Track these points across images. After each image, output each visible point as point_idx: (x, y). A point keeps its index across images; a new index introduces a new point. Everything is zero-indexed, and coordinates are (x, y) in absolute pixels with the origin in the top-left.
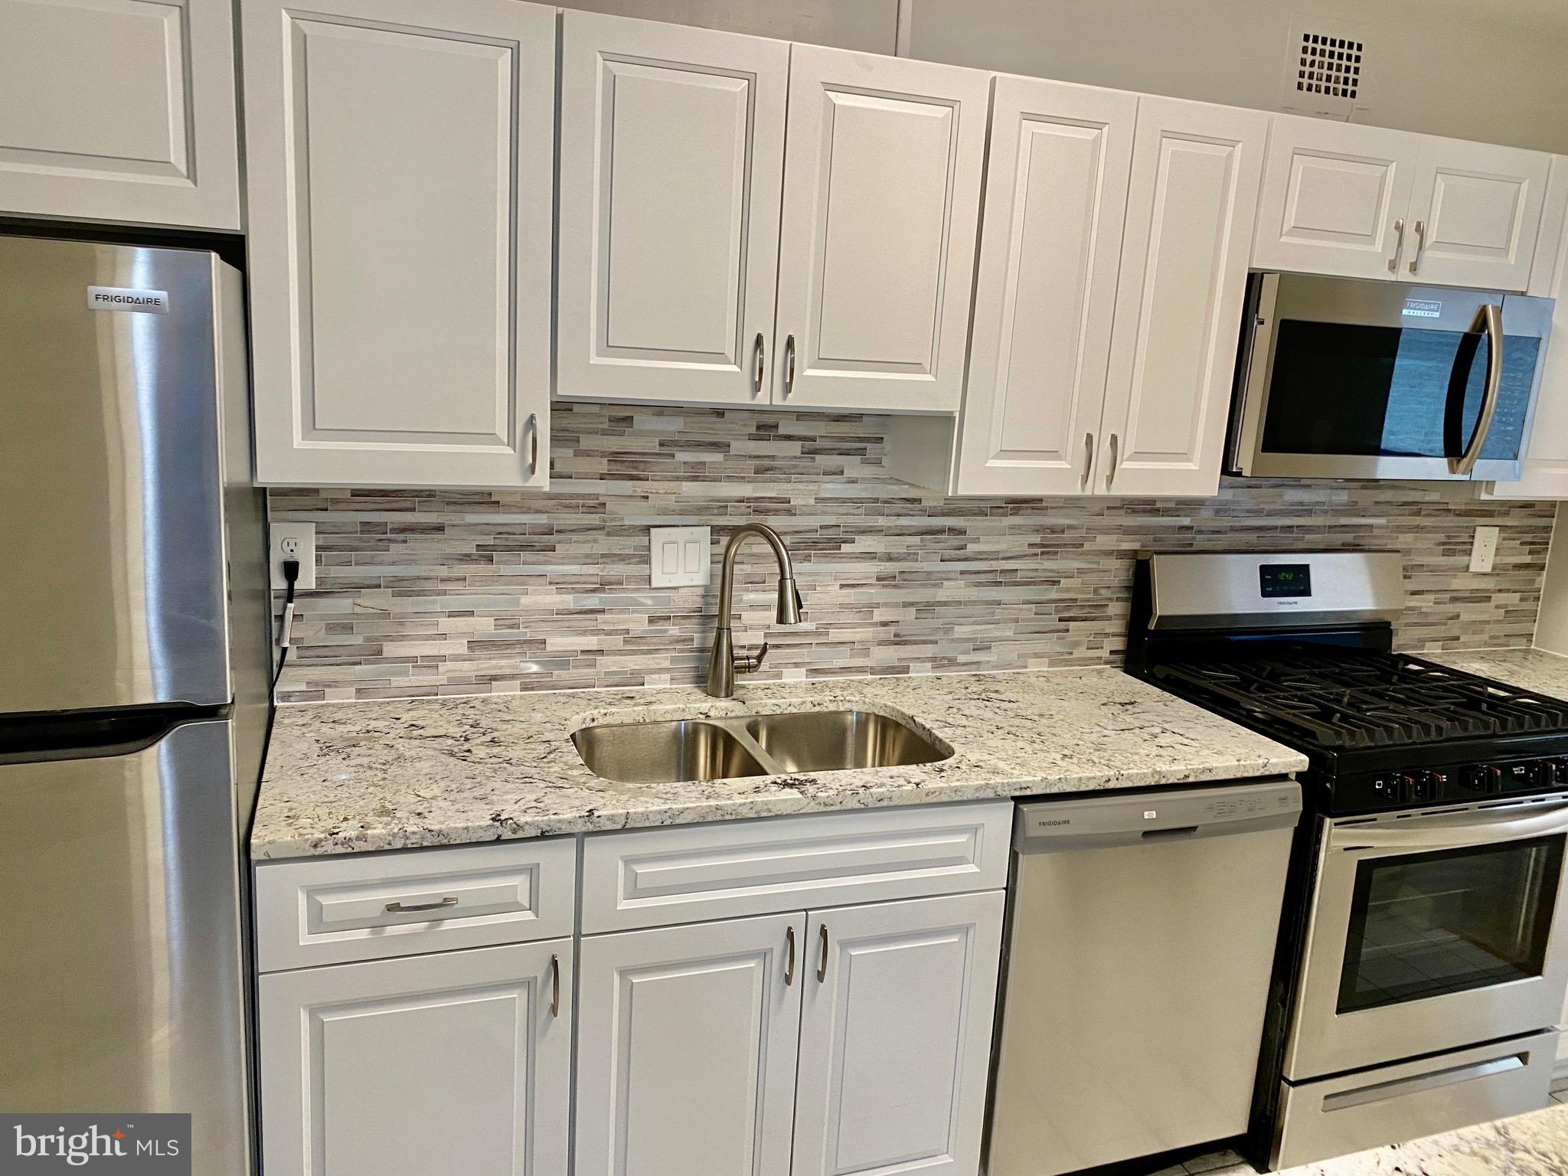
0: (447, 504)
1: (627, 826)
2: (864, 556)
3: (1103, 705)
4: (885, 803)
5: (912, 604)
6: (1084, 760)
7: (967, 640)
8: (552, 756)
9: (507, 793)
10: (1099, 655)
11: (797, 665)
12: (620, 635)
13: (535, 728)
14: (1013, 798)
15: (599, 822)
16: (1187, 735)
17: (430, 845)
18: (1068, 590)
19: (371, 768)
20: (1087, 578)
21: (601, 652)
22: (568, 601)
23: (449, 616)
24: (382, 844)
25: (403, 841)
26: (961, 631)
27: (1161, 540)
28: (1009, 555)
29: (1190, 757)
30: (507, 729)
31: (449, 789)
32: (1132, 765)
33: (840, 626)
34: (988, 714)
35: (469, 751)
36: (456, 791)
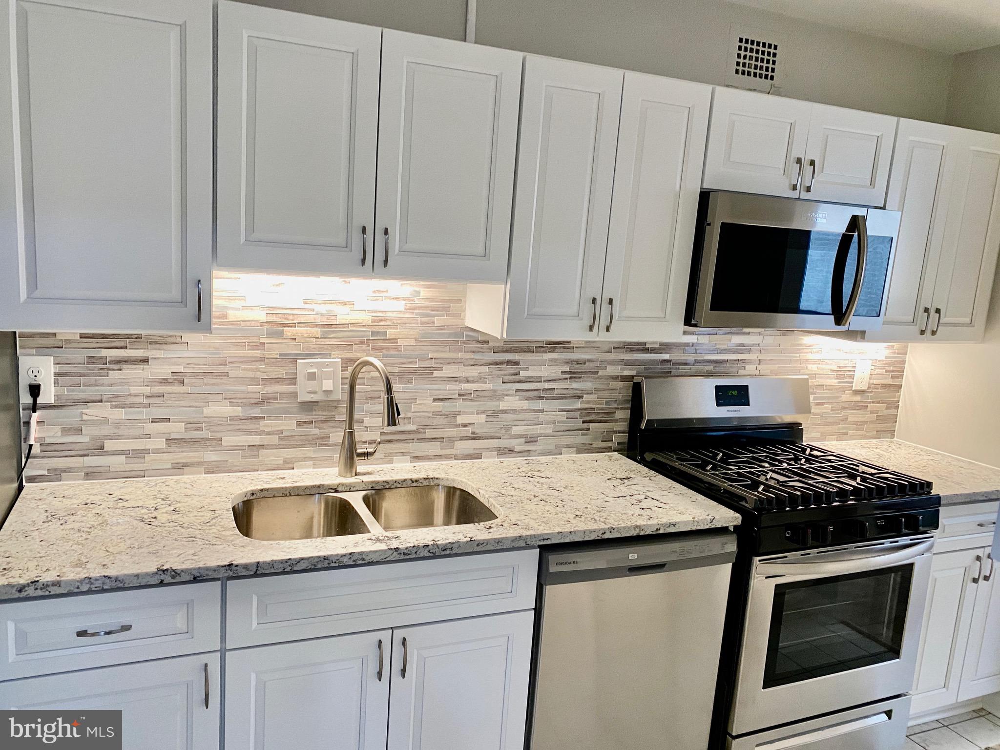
0: (150, 344)
1: (258, 572)
2: (449, 379)
3: (608, 479)
4: (448, 552)
5: (483, 412)
6: (589, 519)
7: (521, 436)
8: (214, 521)
9: (174, 549)
10: (610, 445)
11: (403, 454)
12: (276, 434)
13: (208, 500)
14: (539, 546)
15: (237, 570)
16: (661, 500)
17: (109, 588)
18: (588, 402)
19: (79, 531)
20: (600, 393)
21: (262, 446)
22: (238, 411)
23: (152, 422)
24: (72, 589)
25: (88, 586)
26: (516, 430)
27: (650, 369)
28: (549, 379)
29: (661, 516)
30: (187, 501)
31: (132, 547)
32: (621, 522)
33: (433, 427)
34: (530, 487)
35: (155, 518)
36: (137, 547)
